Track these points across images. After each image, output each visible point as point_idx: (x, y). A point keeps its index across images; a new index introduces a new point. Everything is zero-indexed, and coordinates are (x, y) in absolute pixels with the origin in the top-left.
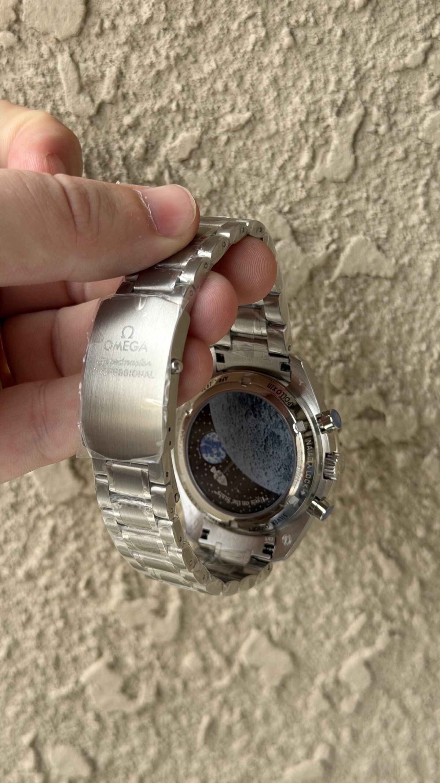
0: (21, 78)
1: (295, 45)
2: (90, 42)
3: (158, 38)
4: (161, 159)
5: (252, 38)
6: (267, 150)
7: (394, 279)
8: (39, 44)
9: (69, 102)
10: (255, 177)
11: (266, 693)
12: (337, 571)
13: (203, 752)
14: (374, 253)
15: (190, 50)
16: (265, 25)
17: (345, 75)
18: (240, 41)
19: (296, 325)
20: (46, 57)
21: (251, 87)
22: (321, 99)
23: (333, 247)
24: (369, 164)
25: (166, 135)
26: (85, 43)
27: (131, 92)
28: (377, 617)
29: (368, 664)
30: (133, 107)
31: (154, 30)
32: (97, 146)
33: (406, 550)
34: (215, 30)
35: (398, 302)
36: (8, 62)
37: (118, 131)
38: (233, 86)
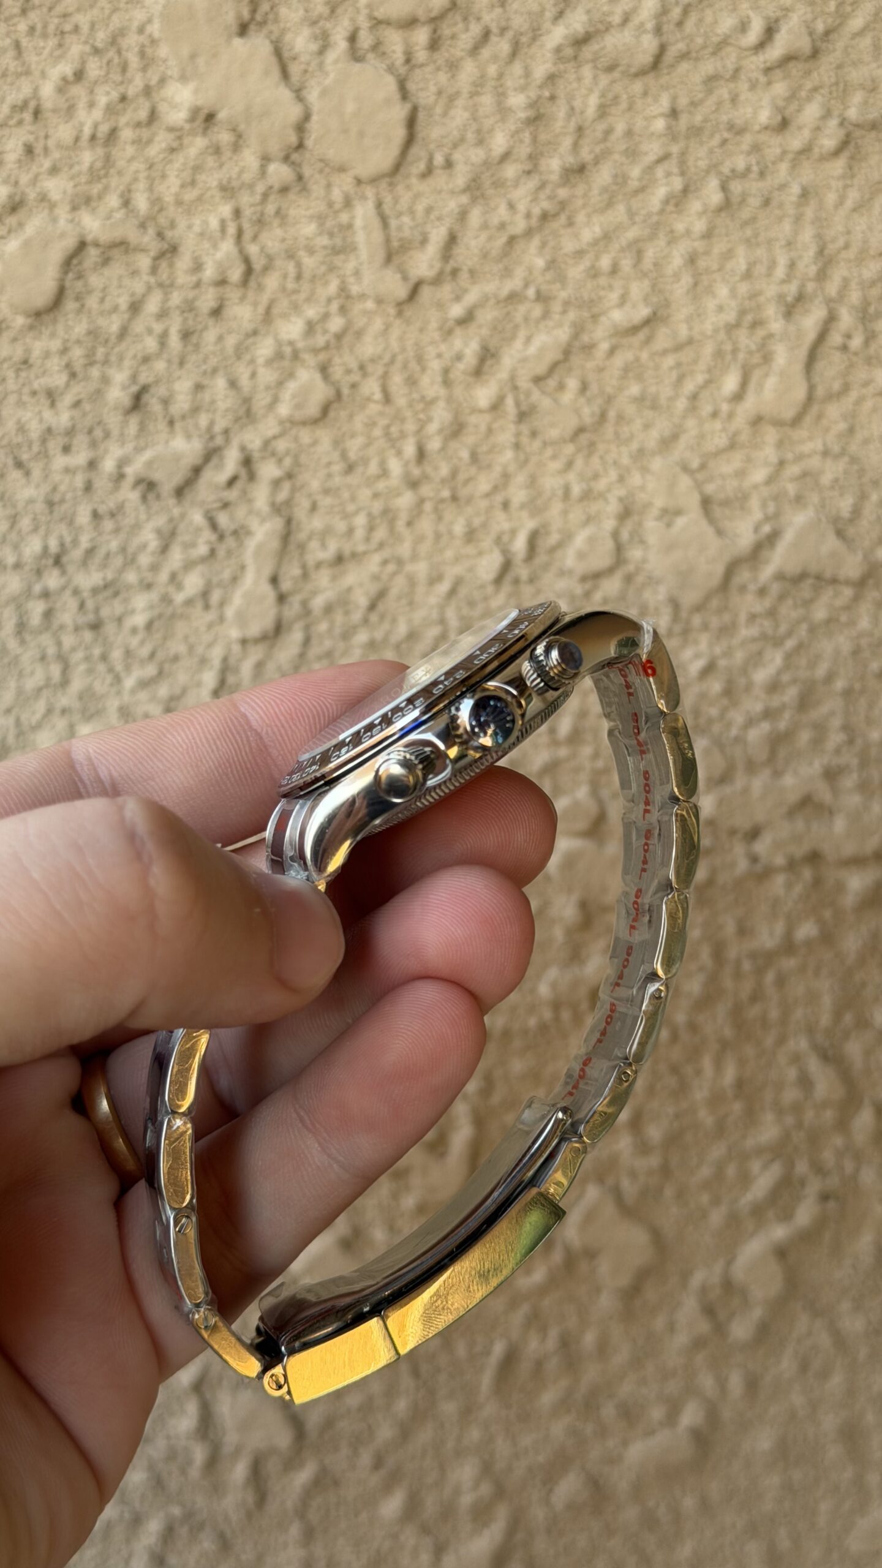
0: (296, 239)
1: (726, 206)
2: (408, 187)
3: (516, 185)
4: (503, 375)
5: (661, 192)
6: (671, 368)
7: (861, 584)
8: (329, 186)
9: (368, 277)
10: (648, 414)
11: (606, 1302)
12: (740, 1084)
13: (489, 1409)
14: (831, 542)
15: (563, 205)
16: (683, 174)
17: (800, 257)
18: (641, 196)
19: (697, 656)
20: (337, 206)
21: (651, 267)
22: (759, 293)
23: (767, 529)
24: (831, 397)
25: (513, 337)
26: (400, 189)
27: (465, 268)
28: (802, 1167)
29: (781, 1252)
30: (466, 291)
31: (510, 171)
32: (403, 350)
33: (854, 1049)
34: (603, 176)
35: (864, 623)
36: (278, 212)
37: (440, 328)
38: (626, 264)
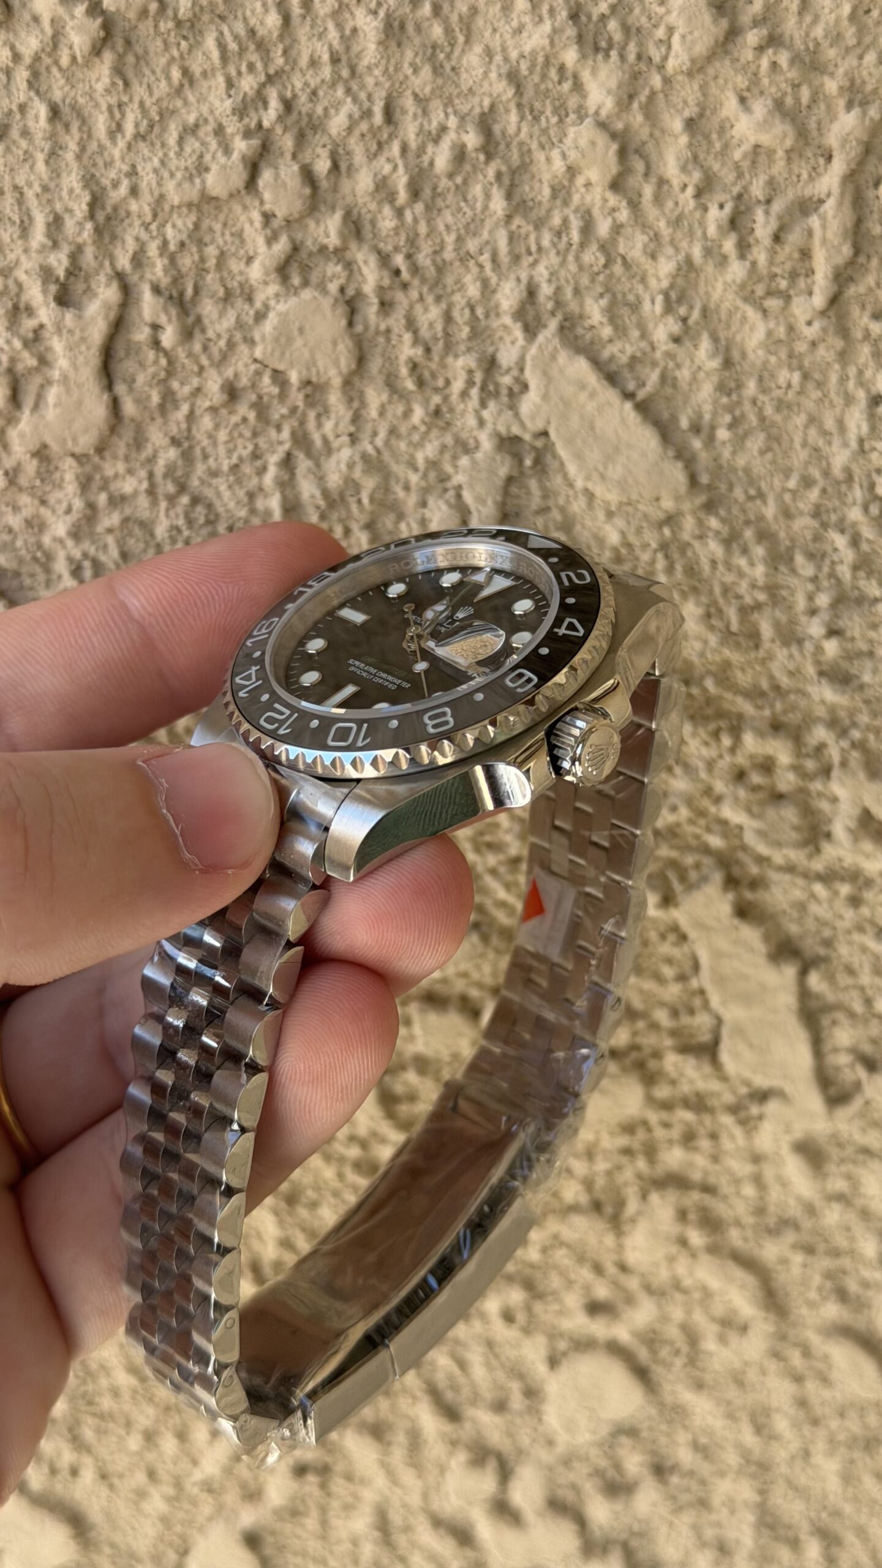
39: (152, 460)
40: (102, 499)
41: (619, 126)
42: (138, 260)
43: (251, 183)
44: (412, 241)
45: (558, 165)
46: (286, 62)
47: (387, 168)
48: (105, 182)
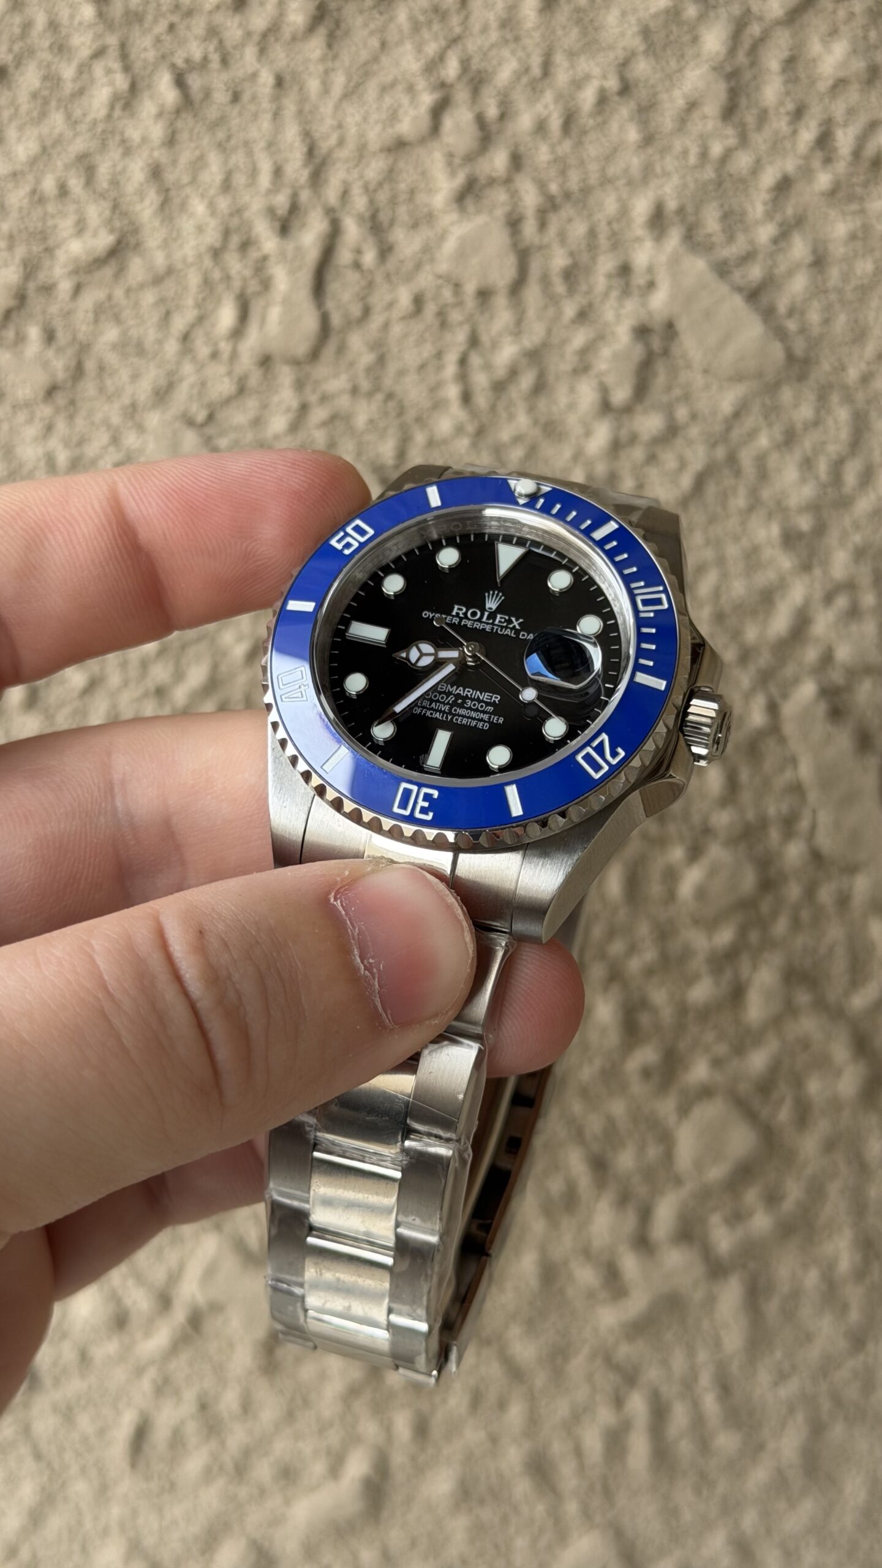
39: (352, 364)
40: (313, 398)
41: (729, 69)
42: (345, 195)
43: (435, 127)
44: (563, 173)
45: (681, 103)
46: (464, 32)
47: (545, 113)
48: (317, 135)
